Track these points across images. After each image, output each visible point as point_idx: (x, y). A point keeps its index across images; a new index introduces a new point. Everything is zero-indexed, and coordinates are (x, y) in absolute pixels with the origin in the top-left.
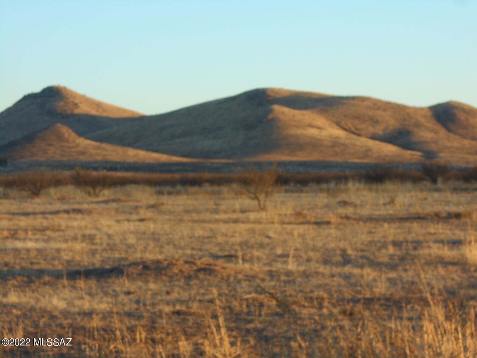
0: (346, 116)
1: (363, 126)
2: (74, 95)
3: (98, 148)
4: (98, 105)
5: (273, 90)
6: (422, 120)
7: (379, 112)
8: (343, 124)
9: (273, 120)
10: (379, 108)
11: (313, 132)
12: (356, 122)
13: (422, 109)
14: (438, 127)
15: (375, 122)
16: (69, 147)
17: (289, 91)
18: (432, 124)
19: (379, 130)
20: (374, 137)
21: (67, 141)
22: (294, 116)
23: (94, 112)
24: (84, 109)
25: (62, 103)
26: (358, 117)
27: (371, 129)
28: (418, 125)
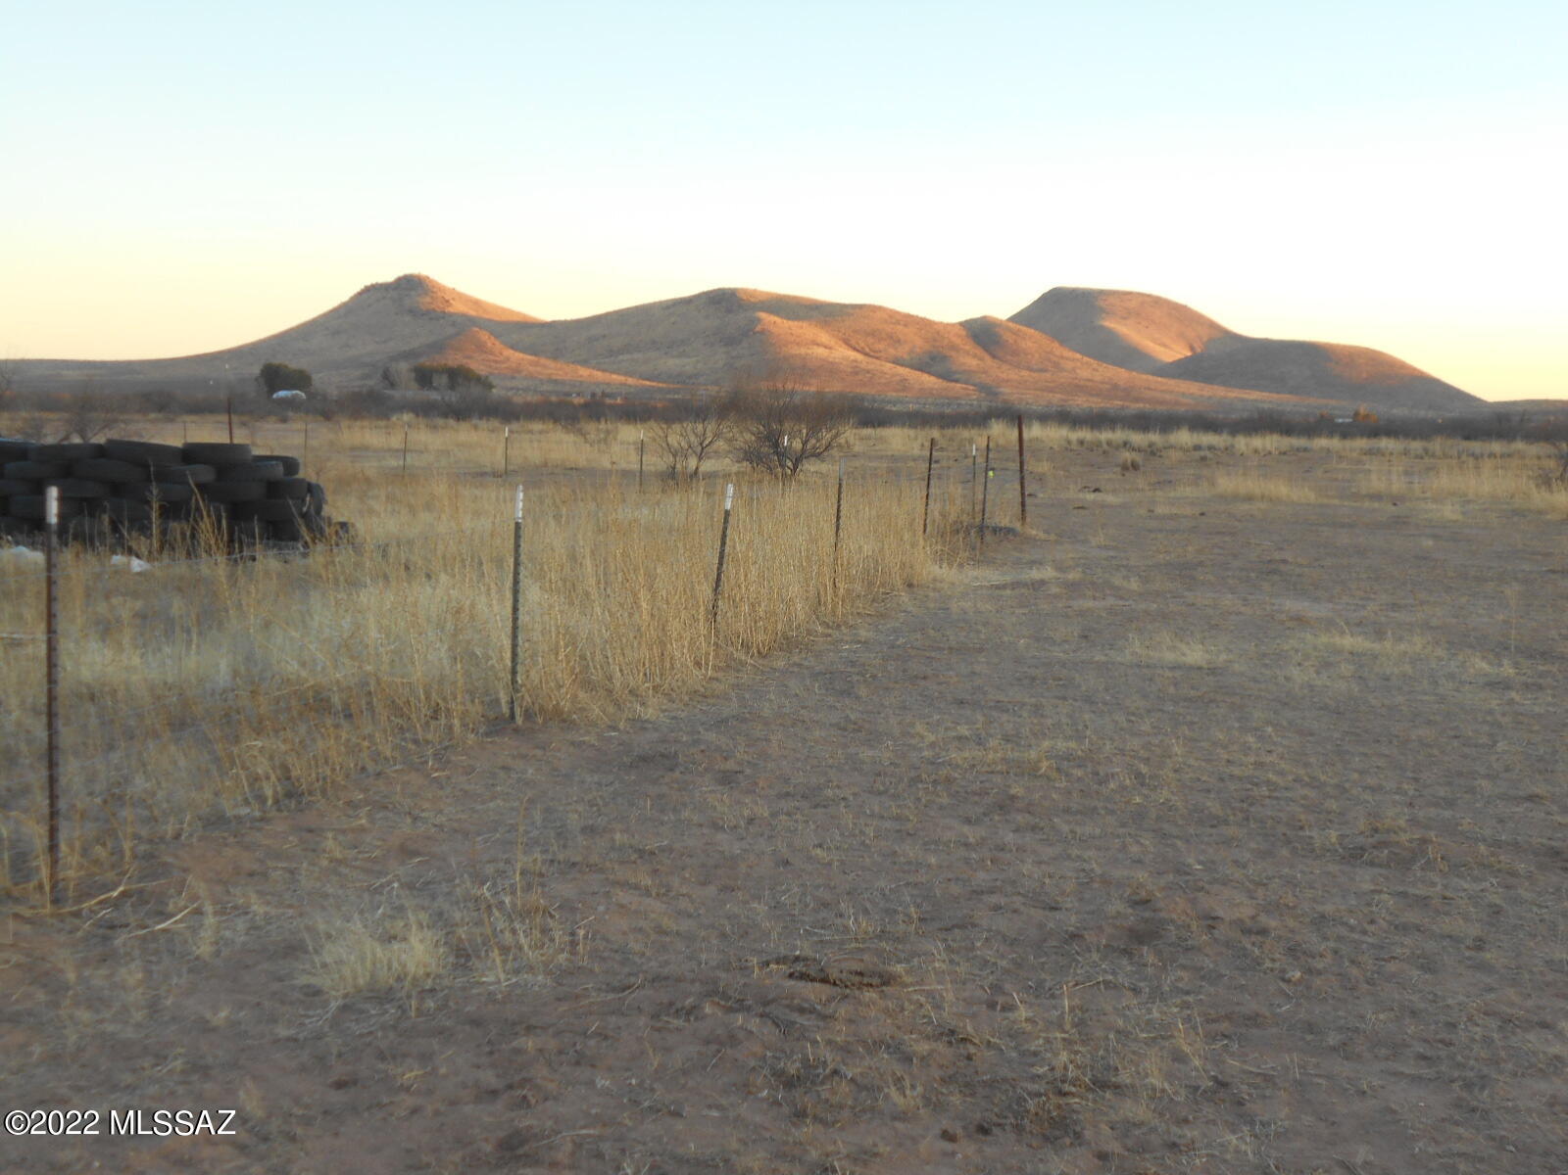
0: (855, 331)
1: (881, 346)
2: (442, 289)
3: (536, 364)
4: (477, 303)
5: (745, 291)
6: (958, 341)
7: (900, 328)
8: (853, 342)
9: (762, 332)
10: (898, 323)
11: (820, 351)
12: (870, 340)
13: (953, 325)
14: (979, 351)
15: (896, 341)
16: (496, 362)
17: (768, 294)
18: (969, 346)
19: (902, 351)
20: (897, 362)
21: (492, 353)
22: (790, 328)
23: (472, 313)
24: (458, 307)
25: (428, 299)
26: (873, 334)
27: (892, 351)
28: (954, 347)
